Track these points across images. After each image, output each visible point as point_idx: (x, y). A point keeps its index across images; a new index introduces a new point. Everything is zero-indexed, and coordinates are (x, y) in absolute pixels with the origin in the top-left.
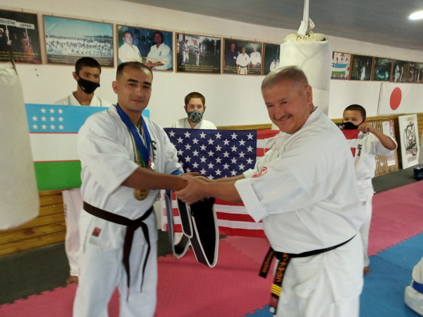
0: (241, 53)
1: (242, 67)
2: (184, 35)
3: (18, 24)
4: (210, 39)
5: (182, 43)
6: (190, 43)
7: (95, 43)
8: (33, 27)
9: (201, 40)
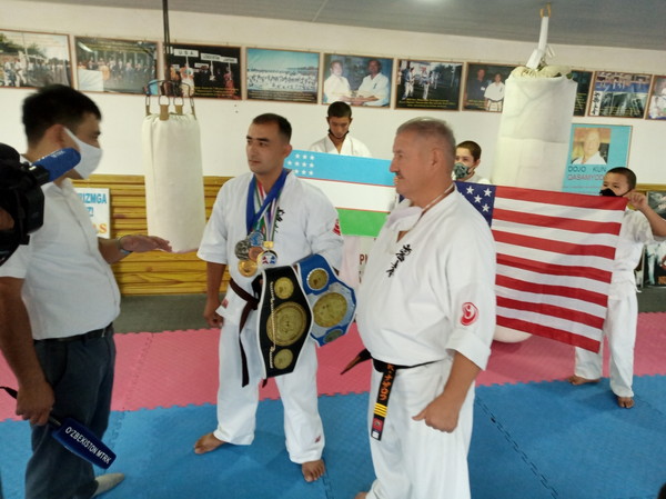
0: (493, 81)
1: (493, 101)
2: (409, 62)
3: (222, 59)
4: (447, 65)
5: (404, 72)
6: (416, 71)
7: (299, 76)
8: (235, 61)
9: (433, 66)
